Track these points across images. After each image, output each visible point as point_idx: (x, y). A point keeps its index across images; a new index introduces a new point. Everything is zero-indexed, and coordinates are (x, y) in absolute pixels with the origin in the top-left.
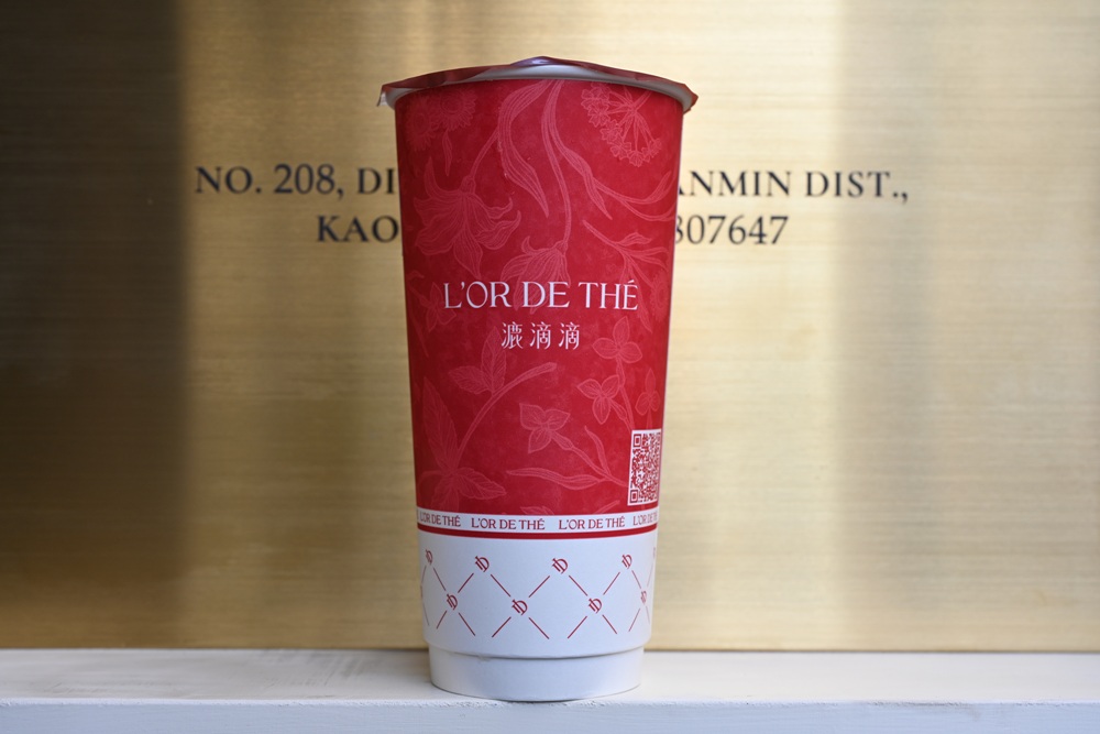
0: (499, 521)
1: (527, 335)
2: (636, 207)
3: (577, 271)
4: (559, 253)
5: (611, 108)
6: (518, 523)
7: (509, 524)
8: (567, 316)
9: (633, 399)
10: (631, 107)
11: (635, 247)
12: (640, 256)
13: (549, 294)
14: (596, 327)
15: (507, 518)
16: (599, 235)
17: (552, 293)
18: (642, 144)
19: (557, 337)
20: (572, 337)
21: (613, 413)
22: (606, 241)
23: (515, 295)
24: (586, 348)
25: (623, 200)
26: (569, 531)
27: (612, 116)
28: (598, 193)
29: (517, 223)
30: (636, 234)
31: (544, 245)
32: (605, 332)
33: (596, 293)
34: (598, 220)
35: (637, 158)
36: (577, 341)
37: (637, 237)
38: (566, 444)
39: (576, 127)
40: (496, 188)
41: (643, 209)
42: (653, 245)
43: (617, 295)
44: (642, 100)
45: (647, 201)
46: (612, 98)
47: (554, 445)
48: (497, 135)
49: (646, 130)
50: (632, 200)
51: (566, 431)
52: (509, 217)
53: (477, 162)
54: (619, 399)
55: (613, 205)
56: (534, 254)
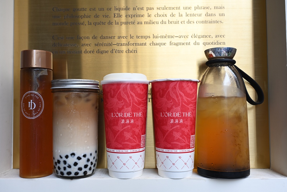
0: (170, 150)
1: (174, 121)
2: (191, 100)
3: (182, 111)
4: (179, 108)
5: (187, 85)
6: (173, 151)
7: (172, 151)
8: (181, 118)
9: (191, 131)
10: (190, 84)
11: (191, 106)
12: (192, 108)
13: (178, 115)
14: (185, 120)
15: (171, 150)
16: (185, 105)
17: (178, 114)
18: (192, 90)
19: (179, 121)
20: (181, 121)
21: (188, 133)
22: (187, 106)
23: (172, 115)
24: (184, 123)
25: (189, 99)
26: (181, 152)
27: (187, 86)
28: (185, 98)
29: (173, 103)
30: (191, 104)
31: (177, 107)
32: (186, 120)
33: (185, 114)
34: (185, 102)
35: (191, 92)
36: (182, 122)
37: (191, 105)
38: (181, 138)
39: (182, 88)
40: (169, 98)
41: (192, 100)
42: (193, 106)
43: (188, 114)
44: (192, 83)
45: (192, 99)
46: (187, 83)
47: (179, 138)
48: (169, 90)
49: (192, 88)
50: (190, 99)
51: (181, 136)
52: (171, 102)
53: (166, 94)
54: (189, 131)
55: (187, 100)
56: (175, 108)
